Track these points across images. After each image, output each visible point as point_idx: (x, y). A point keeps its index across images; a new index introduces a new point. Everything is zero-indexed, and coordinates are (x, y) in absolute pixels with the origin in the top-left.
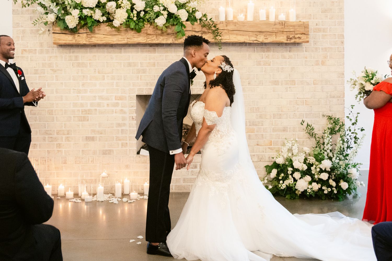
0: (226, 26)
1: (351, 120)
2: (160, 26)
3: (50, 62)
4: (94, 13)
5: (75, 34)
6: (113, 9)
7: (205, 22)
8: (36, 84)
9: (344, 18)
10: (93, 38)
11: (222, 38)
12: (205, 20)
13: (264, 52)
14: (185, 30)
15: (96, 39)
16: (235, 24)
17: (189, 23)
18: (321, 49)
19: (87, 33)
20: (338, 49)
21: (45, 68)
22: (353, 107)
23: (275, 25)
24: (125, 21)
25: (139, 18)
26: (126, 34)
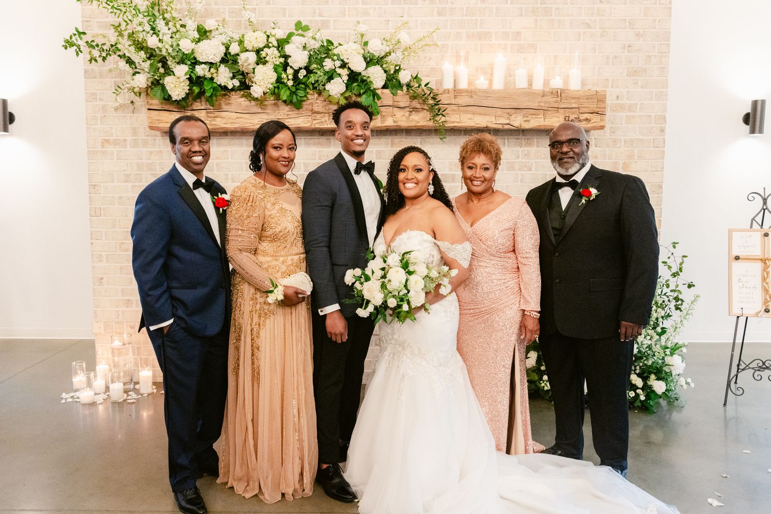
0: (455, 99)
1: (670, 267)
2: (336, 96)
3: (149, 161)
4: (216, 73)
5: (186, 111)
6: (249, 64)
7: (416, 91)
8: (128, 199)
9: (668, 86)
10: (218, 119)
11: (447, 119)
12: (417, 87)
13: (521, 147)
14: (381, 105)
15: (224, 121)
16: (471, 93)
17: (387, 91)
18: (623, 142)
19: (208, 110)
20: (653, 143)
21: (142, 172)
22: (676, 245)
23: (543, 96)
24: (271, 86)
25: (298, 82)
26: (275, 112)
